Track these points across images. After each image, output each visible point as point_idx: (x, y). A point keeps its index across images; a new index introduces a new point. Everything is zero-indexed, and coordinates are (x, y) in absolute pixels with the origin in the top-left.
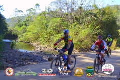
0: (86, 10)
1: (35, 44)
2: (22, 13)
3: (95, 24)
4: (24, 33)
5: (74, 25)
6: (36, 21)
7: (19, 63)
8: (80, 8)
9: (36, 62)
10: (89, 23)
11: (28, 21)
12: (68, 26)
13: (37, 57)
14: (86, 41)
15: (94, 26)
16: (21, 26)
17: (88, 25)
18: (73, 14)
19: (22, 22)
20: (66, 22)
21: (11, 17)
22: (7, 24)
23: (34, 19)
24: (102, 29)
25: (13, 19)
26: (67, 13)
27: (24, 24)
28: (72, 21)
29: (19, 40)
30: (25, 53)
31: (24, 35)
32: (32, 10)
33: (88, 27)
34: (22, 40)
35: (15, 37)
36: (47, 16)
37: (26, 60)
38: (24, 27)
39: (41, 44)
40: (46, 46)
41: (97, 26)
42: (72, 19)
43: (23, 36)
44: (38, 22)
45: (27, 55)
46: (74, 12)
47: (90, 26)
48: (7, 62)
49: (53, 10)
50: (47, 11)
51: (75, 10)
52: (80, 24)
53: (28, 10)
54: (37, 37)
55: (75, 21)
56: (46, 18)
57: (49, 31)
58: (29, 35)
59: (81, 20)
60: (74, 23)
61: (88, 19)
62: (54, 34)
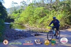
1: (26, 25)
3: (67, 10)
5: (52, 11)
7: (15, 38)
9: (26, 37)
12: (48, 12)
13: (27, 33)
15: (66, 12)
16: (16, 13)
17: (62, 11)
18: (51, 4)
19: (17, 10)
20: (47, 10)
21: (10, 7)
26: (47, 4)
29: (15, 22)
30: (19, 31)
32: (24, 2)
33: (62, 13)
34: (17, 22)
35: (13, 20)
38: (18, 13)
39: (29, 25)
40: (33, 26)
41: (68, 12)
42: (51, 7)
44: (27, 10)
46: (52, 2)
48: (7, 37)
49: (38, 2)
50: (34, 2)
52: (56, 11)
53: (21, 2)
54: (27, 20)
55: (53, 9)
56: (33, 7)
57: (35, 16)
58: (22, 19)
59: (57, 8)
60: (52, 10)
61: (62, 7)
62: (38, 18)
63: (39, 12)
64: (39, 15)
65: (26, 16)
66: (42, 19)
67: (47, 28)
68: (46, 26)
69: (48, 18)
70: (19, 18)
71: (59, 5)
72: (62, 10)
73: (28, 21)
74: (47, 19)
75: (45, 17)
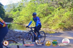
4: (18, 16)
6: (27, 7)
10: (71, 7)
11: (21, 7)
16: (15, 11)
19: (16, 8)
20: (52, 7)
22: (4, 10)
23: (26, 5)
27: (18, 9)
28: (56, 6)
29: (14, 22)
30: (19, 32)
31: (18, 18)
33: (70, 10)
34: (16, 22)
35: (11, 20)
37: (19, 37)
38: (18, 11)
42: (56, 4)
44: (29, 7)
52: (63, 8)
55: (59, 5)
56: (35, 4)
58: (22, 18)
59: (64, 5)
60: (58, 7)
61: (70, 4)
62: (42, 16)
63: (42, 10)
65: (27, 15)
66: (46, 18)
67: (52, 29)
68: (51, 26)
69: (53, 16)
70: (19, 17)
71: (66, 1)
72: (70, 7)
73: (29, 20)
74: (53, 18)
75: (50, 15)
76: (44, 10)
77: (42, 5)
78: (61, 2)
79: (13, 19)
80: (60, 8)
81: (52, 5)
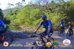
0: (56, 3)
1: (22, 27)
2: (13, 6)
3: (62, 12)
4: (14, 19)
6: (22, 11)
7: (11, 39)
8: (52, 2)
10: (58, 11)
11: (17, 11)
13: (23, 35)
14: (56, 24)
15: (62, 14)
16: (12, 14)
18: (47, 6)
20: (43, 12)
22: (3, 13)
24: (67, 16)
25: (7, 10)
26: (43, 5)
27: (14, 13)
28: (46, 11)
29: (11, 24)
30: (15, 33)
32: (19, 4)
34: (13, 24)
36: (30, 7)
38: (14, 15)
39: (26, 26)
41: (64, 14)
42: (47, 9)
43: (14, 21)
45: (17, 34)
46: (48, 4)
47: (59, 14)
49: (34, 4)
50: (30, 4)
51: (49, 3)
52: (52, 12)
53: (16, 4)
55: (49, 10)
57: (31, 18)
58: (18, 21)
59: (53, 10)
60: (48, 12)
61: (57, 9)
62: (35, 19)
63: (35, 14)
64: (35, 16)
65: (22, 18)
66: (38, 20)
67: (43, 30)
71: (55, 7)
73: (24, 23)
75: (41, 19)
76: (36, 14)
77: (35, 10)
78: (50, 8)
79: (10, 22)
80: (49, 12)
81: (43, 10)
